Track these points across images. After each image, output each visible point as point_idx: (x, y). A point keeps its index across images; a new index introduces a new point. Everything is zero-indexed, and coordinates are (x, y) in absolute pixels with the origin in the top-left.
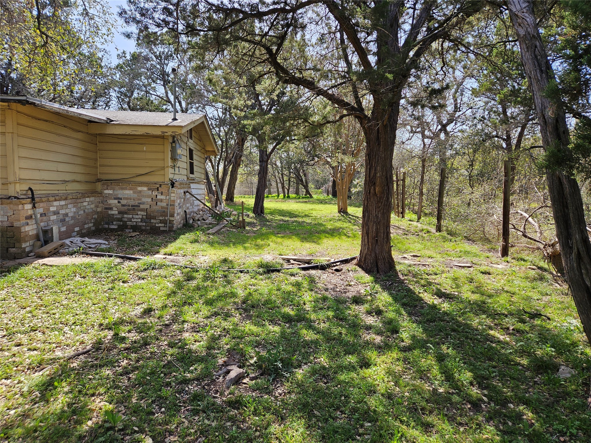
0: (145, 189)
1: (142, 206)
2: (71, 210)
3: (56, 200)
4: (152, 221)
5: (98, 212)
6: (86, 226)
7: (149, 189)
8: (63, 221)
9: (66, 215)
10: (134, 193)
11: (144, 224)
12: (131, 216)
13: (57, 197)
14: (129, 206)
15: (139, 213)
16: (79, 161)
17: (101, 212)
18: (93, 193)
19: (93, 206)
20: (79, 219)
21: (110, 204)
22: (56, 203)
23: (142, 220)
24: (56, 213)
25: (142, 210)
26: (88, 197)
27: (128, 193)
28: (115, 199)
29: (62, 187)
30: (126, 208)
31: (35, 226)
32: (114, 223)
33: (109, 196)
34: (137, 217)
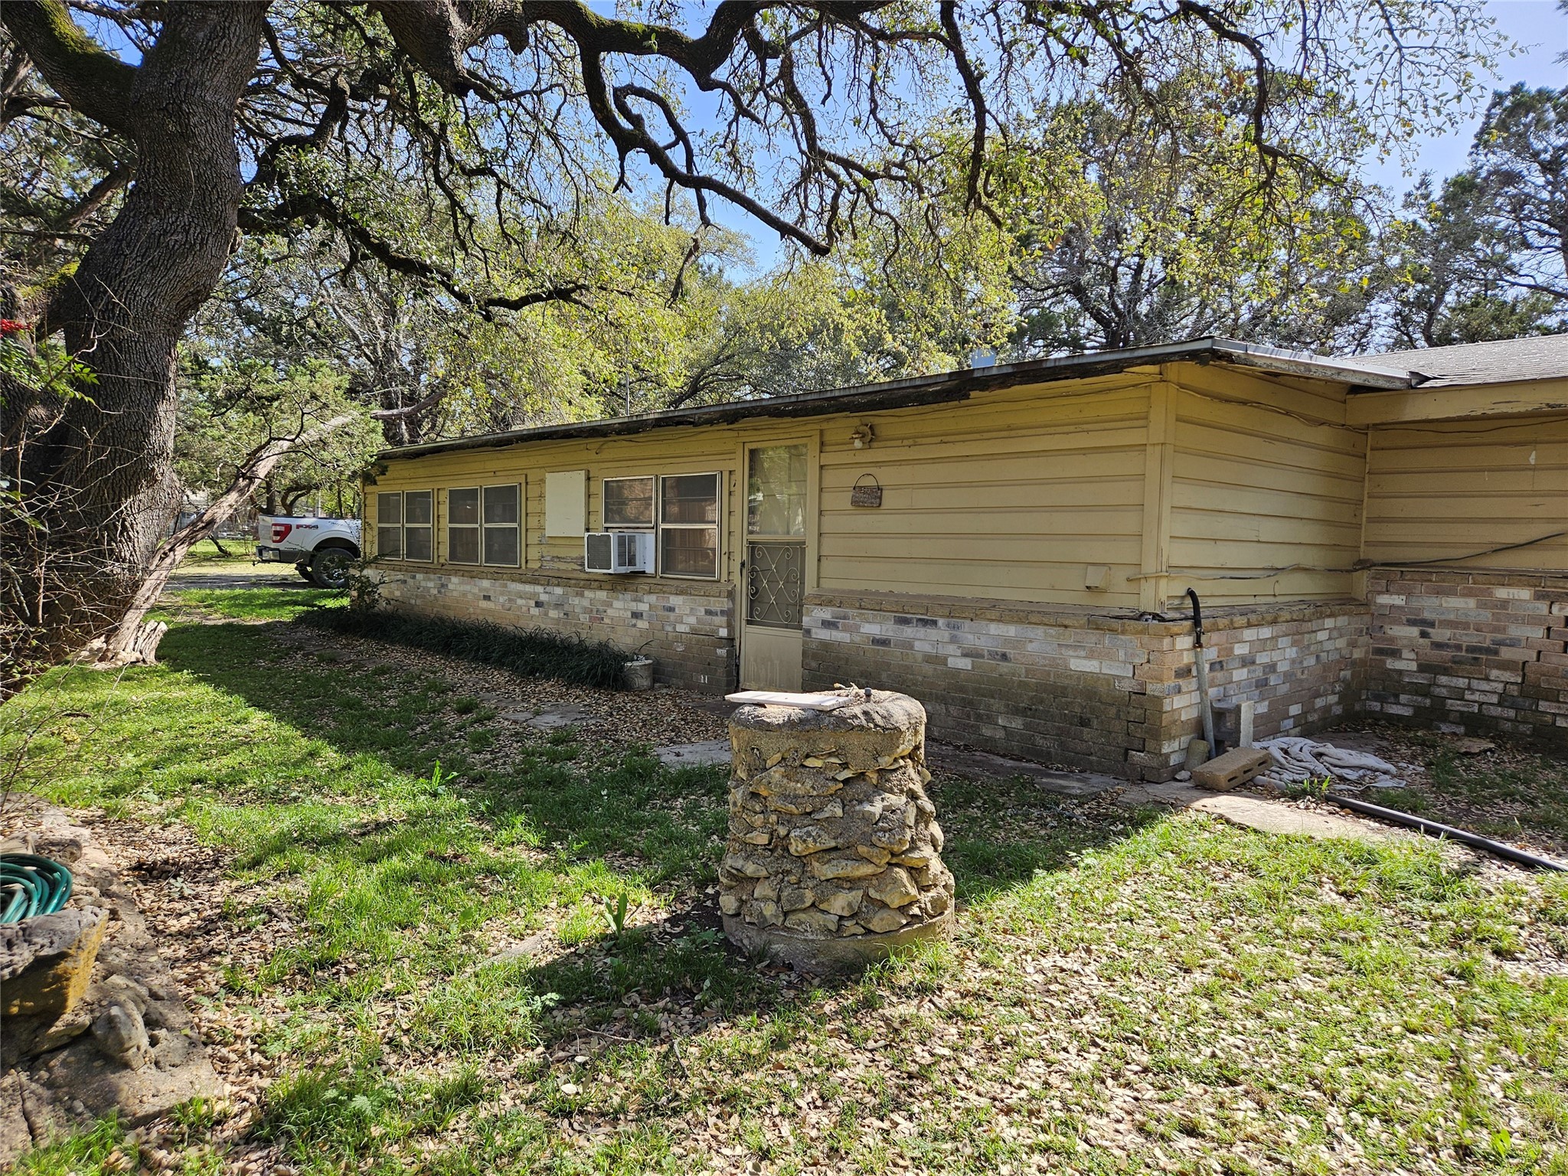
0: (1525, 594)
1: (1506, 653)
2: (1285, 655)
3: (1249, 625)
4: (1543, 705)
5: (1354, 663)
6: (1319, 703)
7: (1539, 597)
8: (1262, 684)
9: (1272, 668)
10: (1481, 605)
11: (1512, 713)
12: (1462, 683)
13: (1254, 617)
14: (1459, 647)
15: (1494, 673)
16: (1313, 509)
17: (1362, 662)
18: (1345, 602)
19: (1341, 643)
20: (1302, 681)
21: (1392, 639)
22: (1249, 634)
23: (1504, 700)
24: (1247, 662)
25: (1505, 666)
26: (1332, 615)
27: (1460, 605)
28: (1412, 623)
29: (1264, 586)
30: (1447, 654)
31: (1195, 698)
32: (1403, 698)
33: (1393, 615)
34: (1484, 686)
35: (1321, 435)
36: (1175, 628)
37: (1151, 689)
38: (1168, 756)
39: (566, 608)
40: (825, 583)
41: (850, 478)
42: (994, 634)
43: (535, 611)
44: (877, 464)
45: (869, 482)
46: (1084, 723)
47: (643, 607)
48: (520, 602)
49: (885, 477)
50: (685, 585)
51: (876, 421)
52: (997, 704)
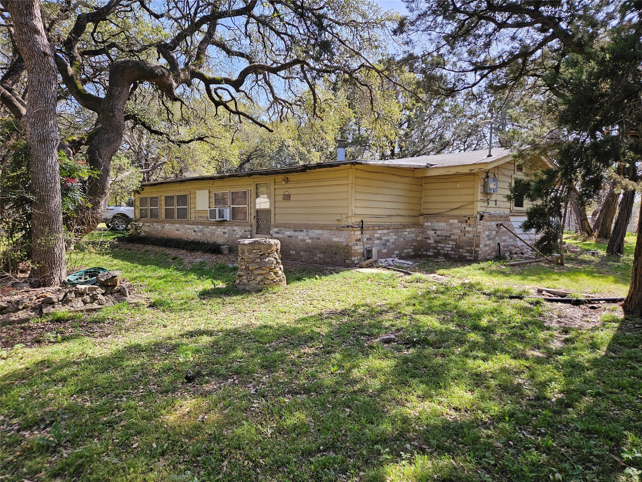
0: (456, 221)
1: (452, 237)
2: (392, 237)
3: (379, 229)
4: (460, 250)
5: (418, 241)
6: (405, 251)
7: (459, 222)
8: (385, 245)
9: (388, 241)
10: (447, 225)
11: (454, 253)
12: (443, 245)
13: (380, 227)
14: (442, 236)
15: (450, 242)
16: (402, 199)
17: (421, 241)
18: (416, 225)
19: (413, 235)
20: (398, 245)
21: (428, 235)
22: (380, 232)
23: (452, 249)
24: (378, 239)
25: (452, 240)
26: (408, 228)
27: (442, 225)
28: (432, 230)
29: (388, 220)
30: (440, 238)
31: (362, 247)
32: (431, 250)
33: (427, 228)
34: (448, 246)
35: (406, 180)
36: (355, 229)
37: (350, 244)
38: (354, 261)
39: (203, 232)
40: (277, 222)
41: (282, 192)
42: (316, 233)
43: (193, 233)
44: (289, 188)
45: (287, 193)
46: (336, 254)
47: (226, 230)
48: (189, 231)
49: (291, 192)
50: (238, 223)
51: (288, 176)
52: (317, 251)
